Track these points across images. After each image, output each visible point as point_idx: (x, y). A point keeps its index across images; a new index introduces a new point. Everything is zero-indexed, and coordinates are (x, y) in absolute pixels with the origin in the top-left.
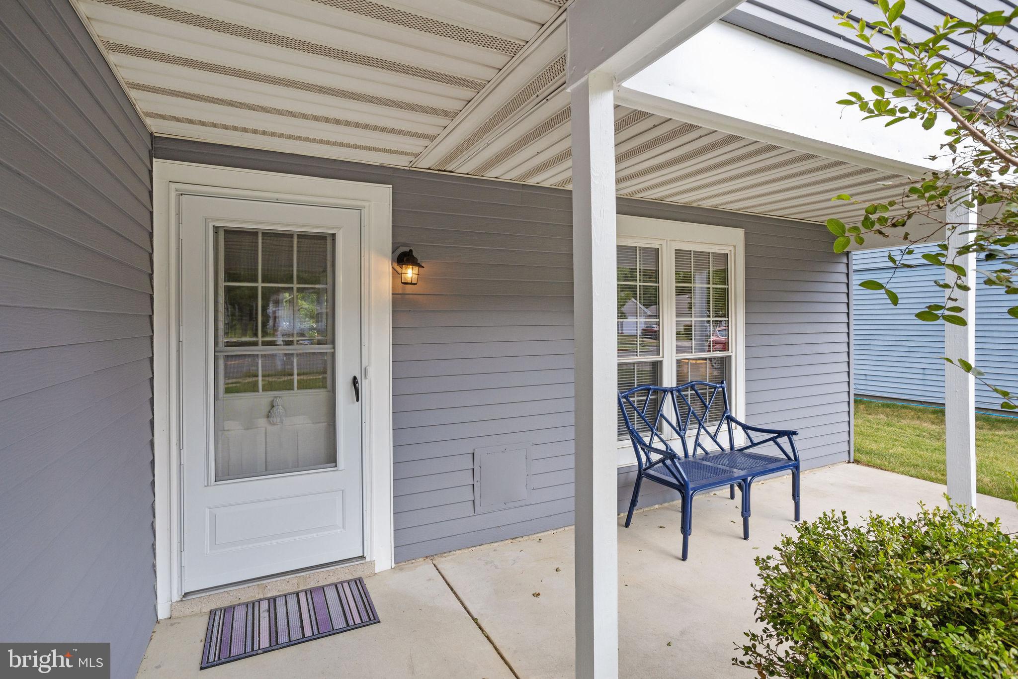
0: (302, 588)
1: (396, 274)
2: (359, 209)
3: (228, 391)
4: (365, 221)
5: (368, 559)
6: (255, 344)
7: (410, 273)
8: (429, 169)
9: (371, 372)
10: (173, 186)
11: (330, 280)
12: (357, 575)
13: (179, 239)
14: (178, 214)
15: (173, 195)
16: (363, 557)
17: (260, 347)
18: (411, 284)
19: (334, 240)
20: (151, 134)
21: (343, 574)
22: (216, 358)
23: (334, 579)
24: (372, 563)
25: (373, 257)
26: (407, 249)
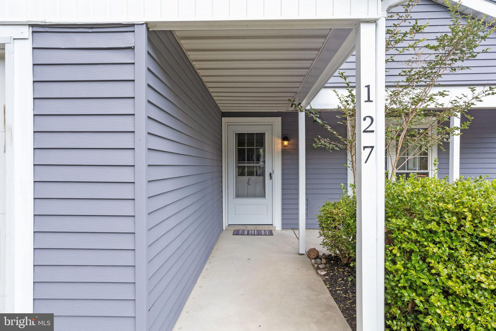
0: (256, 229)
1: (282, 143)
2: (272, 125)
3: (238, 175)
4: (273, 129)
5: (274, 226)
6: (245, 163)
7: (286, 143)
8: (293, 111)
9: (275, 172)
10: (226, 124)
11: (264, 146)
12: (271, 229)
13: (227, 137)
14: (227, 131)
15: (226, 126)
16: (272, 225)
17: (246, 164)
18: (286, 146)
19: (265, 134)
20: (222, 112)
21: (267, 228)
22: (236, 167)
23: (264, 229)
24: (275, 227)
25: (276, 138)
26: (285, 136)
